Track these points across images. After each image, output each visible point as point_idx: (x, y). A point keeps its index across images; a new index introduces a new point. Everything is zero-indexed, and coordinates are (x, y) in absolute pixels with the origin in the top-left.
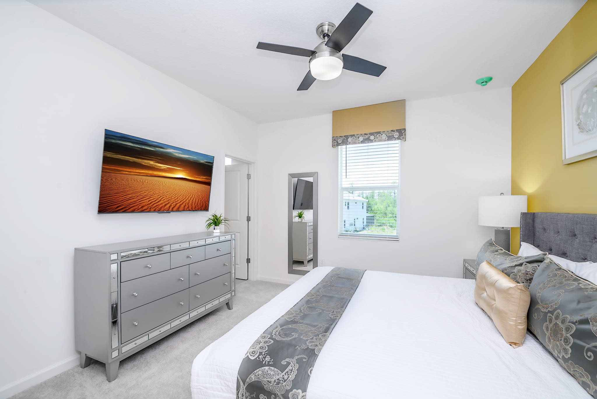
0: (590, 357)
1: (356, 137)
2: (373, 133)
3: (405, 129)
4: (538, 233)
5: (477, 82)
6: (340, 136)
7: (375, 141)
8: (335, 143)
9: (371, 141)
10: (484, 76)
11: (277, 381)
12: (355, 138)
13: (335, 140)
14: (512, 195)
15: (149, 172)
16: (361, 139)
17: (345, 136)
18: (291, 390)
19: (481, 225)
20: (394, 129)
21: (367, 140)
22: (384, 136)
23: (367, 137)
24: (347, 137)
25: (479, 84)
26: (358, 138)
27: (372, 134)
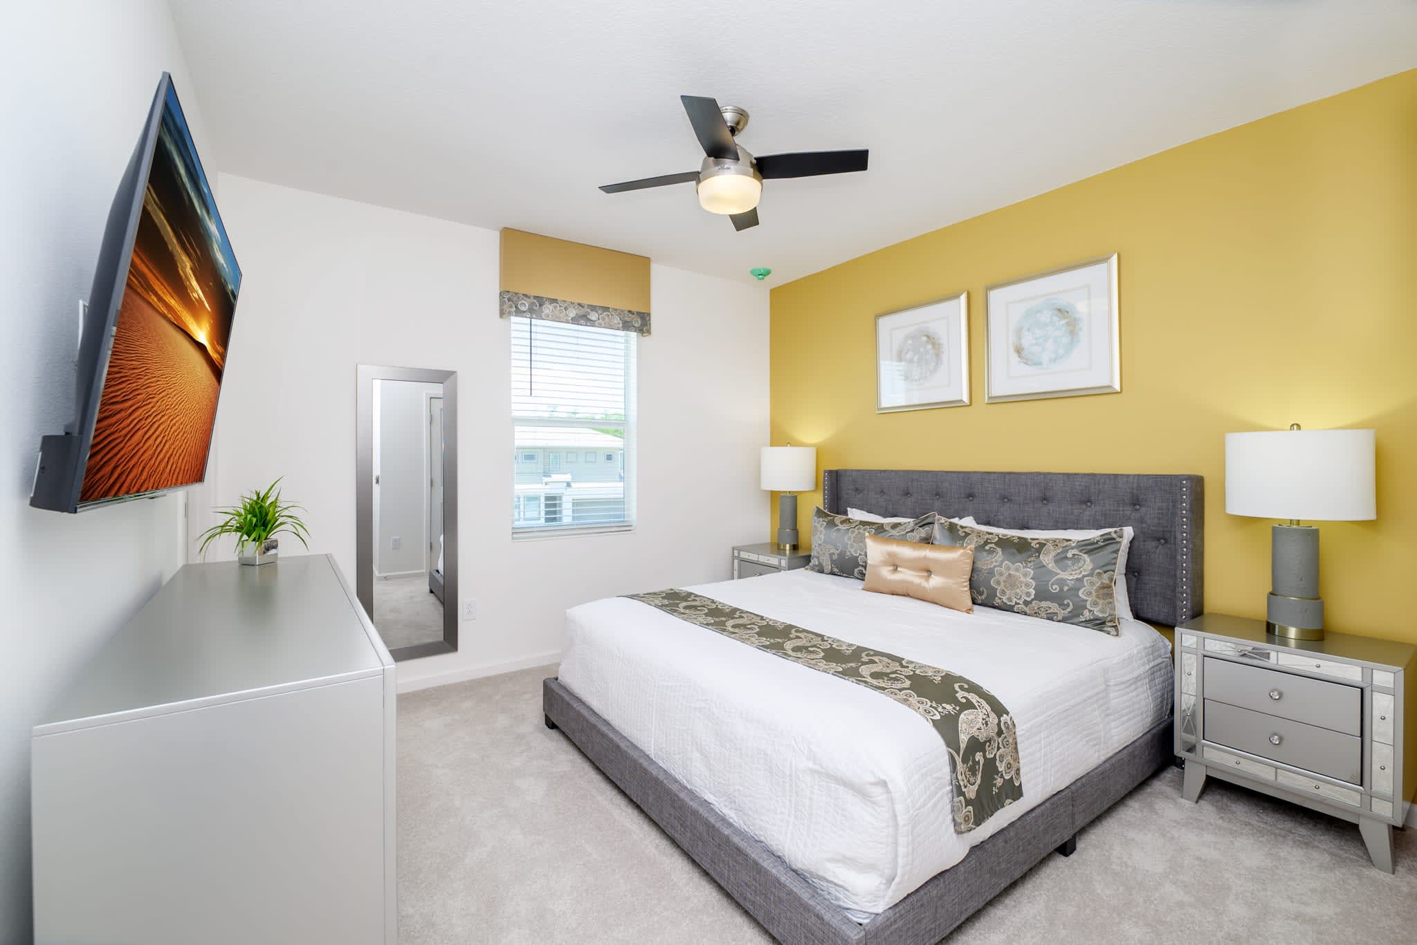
0: (1056, 589)
1: (560, 306)
2: (596, 306)
3: (649, 314)
4: (845, 496)
5: (752, 272)
6: (524, 295)
7: (600, 326)
8: (511, 307)
9: (591, 323)
10: (762, 265)
11: (984, 722)
12: (559, 309)
13: (512, 301)
14: (771, 446)
15: (176, 306)
16: (572, 313)
17: (535, 297)
18: (1000, 721)
19: (765, 489)
20: (634, 309)
21: (582, 319)
22: (617, 320)
23: (582, 311)
24: (541, 301)
25: (755, 275)
26: (566, 309)
27: (593, 308)
